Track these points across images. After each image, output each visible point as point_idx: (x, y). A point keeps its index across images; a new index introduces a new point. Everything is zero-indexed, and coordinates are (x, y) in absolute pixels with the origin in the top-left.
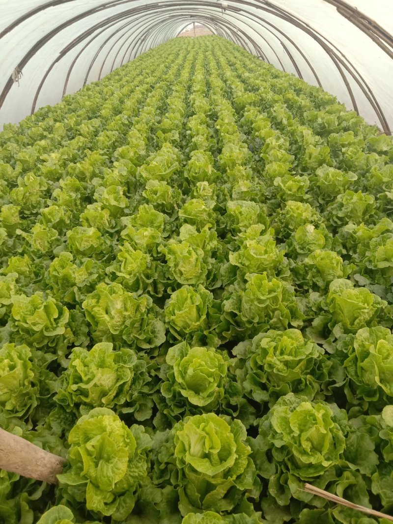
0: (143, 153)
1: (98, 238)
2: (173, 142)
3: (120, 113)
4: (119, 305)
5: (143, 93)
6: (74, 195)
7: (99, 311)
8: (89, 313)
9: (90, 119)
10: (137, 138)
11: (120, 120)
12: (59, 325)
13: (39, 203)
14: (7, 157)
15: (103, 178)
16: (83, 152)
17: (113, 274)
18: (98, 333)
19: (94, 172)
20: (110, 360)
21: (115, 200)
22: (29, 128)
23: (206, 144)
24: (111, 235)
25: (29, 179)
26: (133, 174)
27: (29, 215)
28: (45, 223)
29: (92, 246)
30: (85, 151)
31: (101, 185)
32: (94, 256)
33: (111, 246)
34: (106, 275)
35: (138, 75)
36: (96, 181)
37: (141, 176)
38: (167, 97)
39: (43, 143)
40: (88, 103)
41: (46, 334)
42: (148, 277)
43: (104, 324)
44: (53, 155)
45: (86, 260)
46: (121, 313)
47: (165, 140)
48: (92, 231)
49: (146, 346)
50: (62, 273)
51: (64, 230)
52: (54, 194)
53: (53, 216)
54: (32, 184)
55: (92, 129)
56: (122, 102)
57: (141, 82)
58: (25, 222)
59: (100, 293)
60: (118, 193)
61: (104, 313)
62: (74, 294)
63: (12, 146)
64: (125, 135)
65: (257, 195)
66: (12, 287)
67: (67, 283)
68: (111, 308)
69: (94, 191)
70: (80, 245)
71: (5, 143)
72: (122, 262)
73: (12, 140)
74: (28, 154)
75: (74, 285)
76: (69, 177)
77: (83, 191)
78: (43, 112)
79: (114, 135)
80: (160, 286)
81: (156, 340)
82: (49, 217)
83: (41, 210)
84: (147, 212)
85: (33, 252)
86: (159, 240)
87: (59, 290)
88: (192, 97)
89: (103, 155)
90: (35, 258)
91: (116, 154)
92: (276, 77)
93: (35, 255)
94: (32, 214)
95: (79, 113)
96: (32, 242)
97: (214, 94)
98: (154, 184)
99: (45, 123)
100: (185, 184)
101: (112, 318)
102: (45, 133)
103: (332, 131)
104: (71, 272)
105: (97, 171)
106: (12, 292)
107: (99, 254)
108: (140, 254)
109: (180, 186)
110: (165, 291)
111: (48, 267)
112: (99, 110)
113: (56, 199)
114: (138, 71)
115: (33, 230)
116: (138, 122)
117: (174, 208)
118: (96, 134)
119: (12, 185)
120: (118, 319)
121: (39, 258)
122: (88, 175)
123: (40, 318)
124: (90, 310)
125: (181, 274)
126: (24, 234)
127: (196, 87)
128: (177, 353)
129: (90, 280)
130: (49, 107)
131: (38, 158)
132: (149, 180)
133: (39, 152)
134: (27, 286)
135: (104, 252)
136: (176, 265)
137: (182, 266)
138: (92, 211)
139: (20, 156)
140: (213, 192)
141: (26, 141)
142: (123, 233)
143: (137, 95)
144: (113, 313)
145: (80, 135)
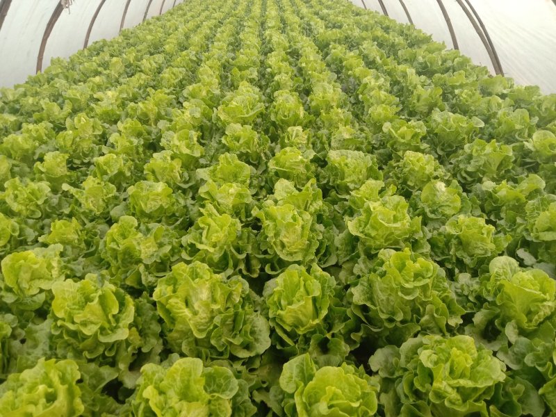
0: (218, 92)
1: (169, 196)
2: (251, 81)
3: (186, 49)
4: (205, 295)
5: (211, 29)
6: (135, 141)
7: (176, 304)
8: (163, 306)
9: (151, 54)
10: (209, 75)
11: (188, 55)
12: (121, 325)
13: (92, 150)
14: (54, 96)
15: (171, 121)
16: (145, 91)
17: (192, 245)
18: (174, 335)
19: (159, 114)
20: (198, 388)
21: (188, 147)
22: (81, 64)
23: (290, 83)
24: (184, 191)
25: (80, 121)
26: (206, 116)
27: (78, 165)
28: (99, 175)
29: (161, 207)
30: (148, 89)
31: (169, 129)
32: (164, 219)
33: (185, 207)
34: (182, 246)
35: (203, 11)
36: (162, 124)
37: (218, 119)
38: (238, 33)
39: (97, 79)
40: (149, 37)
41: (103, 339)
42: (239, 251)
43: (184, 322)
44: (110, 93)
45: (154, 226)
46: (207, 305)
47: (242, 78)
48: (160, 187)
49: (244, 354)
50: (122, 245)
51: (124, 185)
52: (111, 139)
53: (109, 167)
54: (83, 127)
55: (154, 65)
56: (187, 37)
57: (208, 18)
58: (74, 174)
59: (177, 277)
60: (191, 139)
61: (184, 306)
62: (139, 274)
63: (60, 83)
64: (193, 72)
65: (362, 143)
66: (55, 264)
67: (129, 258)
68: (194, 299)
69: (161, 137)
70: (146, 205)
71: (52, 79)
72: (203, 229)
73: (61, 75)
74: (78, 92)
75: (139, 261)
76: (129, 120)
77: (147, 136)
78: (98, 46)
79: (181, 72)
80: (254, 262)
81: (257, 345)
82: (105, 167)
83: (95, 159)
84: (229, 163)
85: (84, 213)
86: (249, 200)
87: (119, 268)
88: (267, 32)
89: (168, 94)
90: (86, 221)
91: (185, 93)
92: (357, 14)
93: (86, 217)
94: (83, 163)
95: (139, 48)
96: (82, 201)
97: (292, 30)
98: (235, 128)
99: (100, 57)
100: (272, 128)
101: (195, 313)
102: (100, 69)
103: (436, 72)
104: (135, 243)
105: (163, 113)
106: (55, 272)
107: (170, 217)
108: (228, 219)
109: (266, 131)
110: (262, 270)
111: (103, 235)
112: (163, 45)
113: (113, 146)
114: (203, 7)
115: (84, 185)
116: (208, 59)
117: (260, 158)
118: (159, 70)
119: (59, 128)
120: (203, 315)
121: (91, 221)
122: (152, 117)
123: (93, 314)
124: (163, 301)
125: (283, 246)
126: (73, 190)
127: (271, 23)
128: (295, 372)
129: (161, 254)
130: (104, 41)
131: (92, 97)
132: (229, 123)
133: (92, 90)
134: (75, 260)
135: (177, 214)
136: (277, 235)
137: (285, 236)
138: (159, 161)
139: (70, 93)
140: (308, 139)
141: (77, 77)
142: (202, 191)
143: (205, 30)
144: (196, 306)
145: (141, 71)
